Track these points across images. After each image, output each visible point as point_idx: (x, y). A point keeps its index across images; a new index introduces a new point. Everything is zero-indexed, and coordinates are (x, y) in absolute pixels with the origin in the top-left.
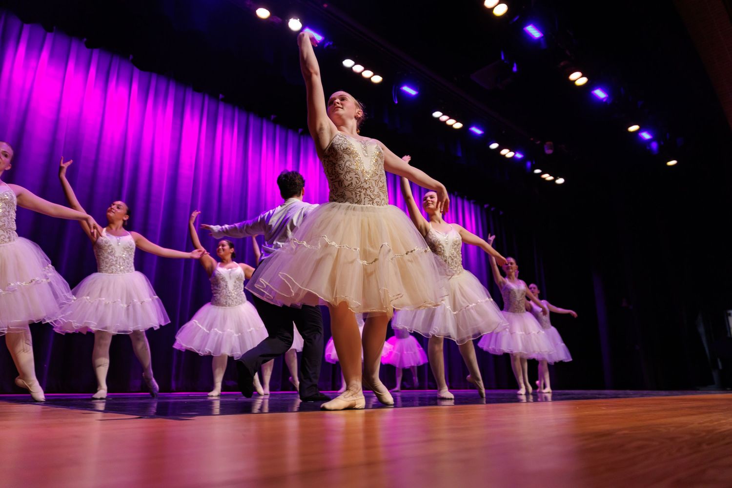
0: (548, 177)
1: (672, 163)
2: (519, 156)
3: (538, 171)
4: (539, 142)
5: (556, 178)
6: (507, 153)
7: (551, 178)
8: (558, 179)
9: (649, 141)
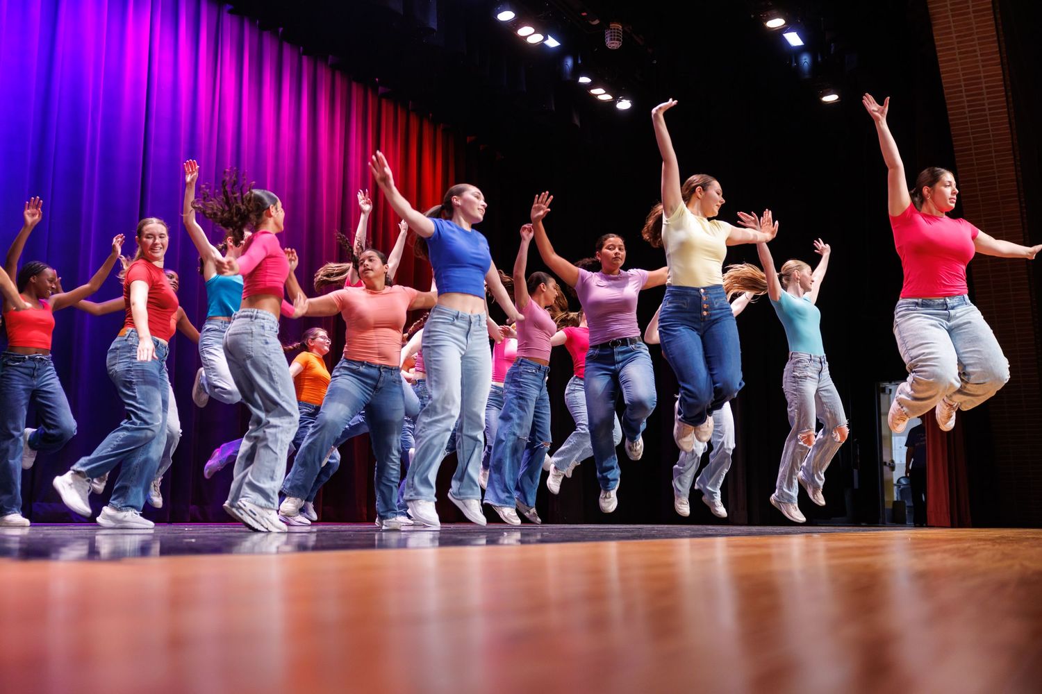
0: (601, 94)
1: (831, 98)
2: (552, 43)
3: (584, 80)
4: (596, 22)
5: (616, 98)
6: (529, 34)
7: (608, 97)
8: (620, 101)
9: (799, 51)
